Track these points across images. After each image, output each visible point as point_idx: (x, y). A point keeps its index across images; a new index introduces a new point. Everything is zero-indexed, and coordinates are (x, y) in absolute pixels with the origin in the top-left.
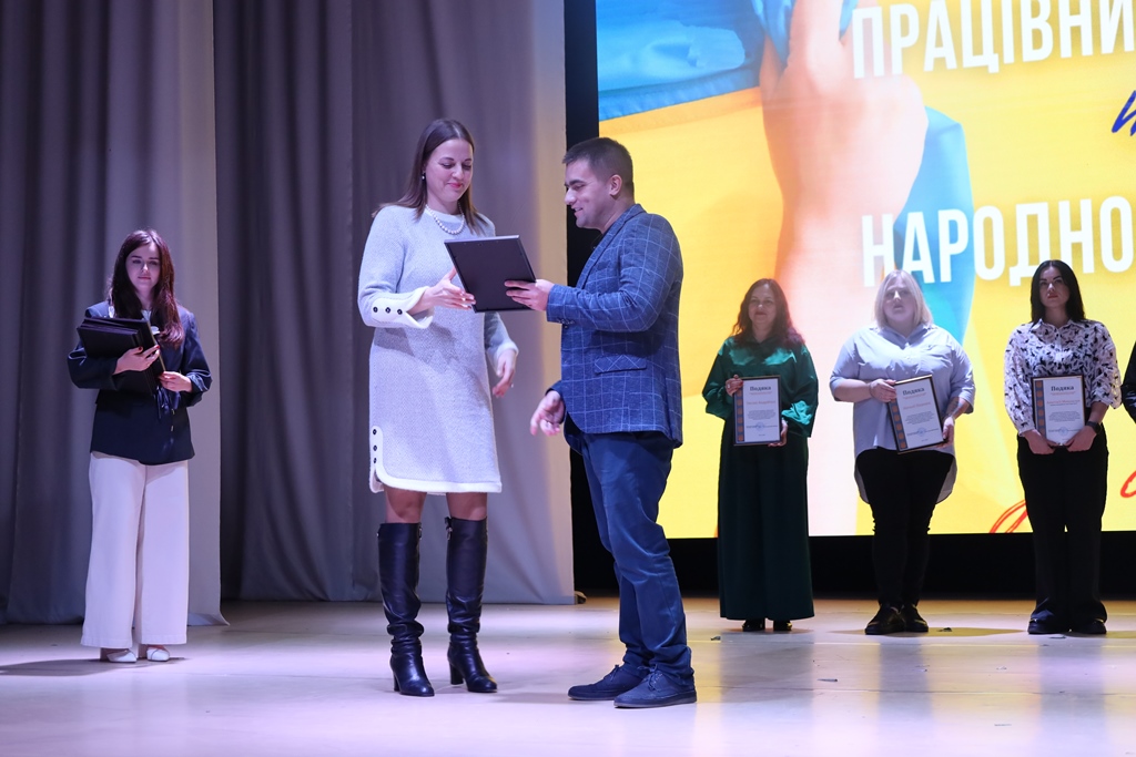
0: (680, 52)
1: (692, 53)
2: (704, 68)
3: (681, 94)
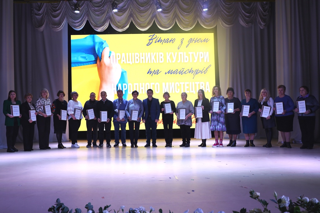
0: (85, 58)
1: (86, 58)
2: (88, 60)
3: (85, 64)
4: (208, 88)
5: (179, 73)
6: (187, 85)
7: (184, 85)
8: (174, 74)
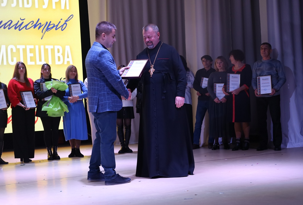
4: (68, 57)
5: (16, 28)
6: (31, 51)
7: (25, 50)
8: (4, 28)
